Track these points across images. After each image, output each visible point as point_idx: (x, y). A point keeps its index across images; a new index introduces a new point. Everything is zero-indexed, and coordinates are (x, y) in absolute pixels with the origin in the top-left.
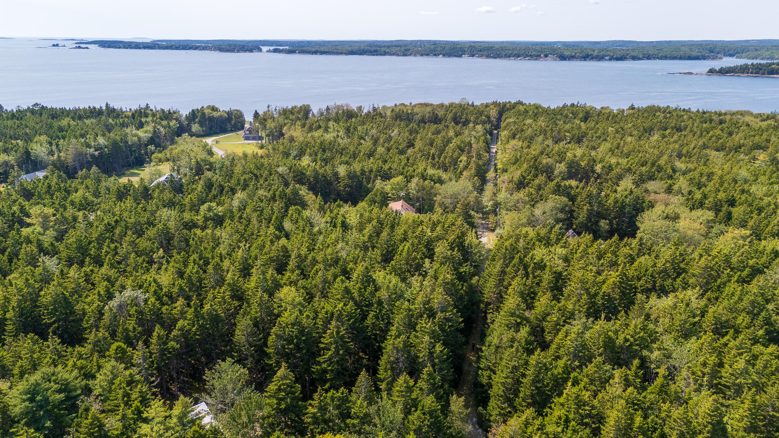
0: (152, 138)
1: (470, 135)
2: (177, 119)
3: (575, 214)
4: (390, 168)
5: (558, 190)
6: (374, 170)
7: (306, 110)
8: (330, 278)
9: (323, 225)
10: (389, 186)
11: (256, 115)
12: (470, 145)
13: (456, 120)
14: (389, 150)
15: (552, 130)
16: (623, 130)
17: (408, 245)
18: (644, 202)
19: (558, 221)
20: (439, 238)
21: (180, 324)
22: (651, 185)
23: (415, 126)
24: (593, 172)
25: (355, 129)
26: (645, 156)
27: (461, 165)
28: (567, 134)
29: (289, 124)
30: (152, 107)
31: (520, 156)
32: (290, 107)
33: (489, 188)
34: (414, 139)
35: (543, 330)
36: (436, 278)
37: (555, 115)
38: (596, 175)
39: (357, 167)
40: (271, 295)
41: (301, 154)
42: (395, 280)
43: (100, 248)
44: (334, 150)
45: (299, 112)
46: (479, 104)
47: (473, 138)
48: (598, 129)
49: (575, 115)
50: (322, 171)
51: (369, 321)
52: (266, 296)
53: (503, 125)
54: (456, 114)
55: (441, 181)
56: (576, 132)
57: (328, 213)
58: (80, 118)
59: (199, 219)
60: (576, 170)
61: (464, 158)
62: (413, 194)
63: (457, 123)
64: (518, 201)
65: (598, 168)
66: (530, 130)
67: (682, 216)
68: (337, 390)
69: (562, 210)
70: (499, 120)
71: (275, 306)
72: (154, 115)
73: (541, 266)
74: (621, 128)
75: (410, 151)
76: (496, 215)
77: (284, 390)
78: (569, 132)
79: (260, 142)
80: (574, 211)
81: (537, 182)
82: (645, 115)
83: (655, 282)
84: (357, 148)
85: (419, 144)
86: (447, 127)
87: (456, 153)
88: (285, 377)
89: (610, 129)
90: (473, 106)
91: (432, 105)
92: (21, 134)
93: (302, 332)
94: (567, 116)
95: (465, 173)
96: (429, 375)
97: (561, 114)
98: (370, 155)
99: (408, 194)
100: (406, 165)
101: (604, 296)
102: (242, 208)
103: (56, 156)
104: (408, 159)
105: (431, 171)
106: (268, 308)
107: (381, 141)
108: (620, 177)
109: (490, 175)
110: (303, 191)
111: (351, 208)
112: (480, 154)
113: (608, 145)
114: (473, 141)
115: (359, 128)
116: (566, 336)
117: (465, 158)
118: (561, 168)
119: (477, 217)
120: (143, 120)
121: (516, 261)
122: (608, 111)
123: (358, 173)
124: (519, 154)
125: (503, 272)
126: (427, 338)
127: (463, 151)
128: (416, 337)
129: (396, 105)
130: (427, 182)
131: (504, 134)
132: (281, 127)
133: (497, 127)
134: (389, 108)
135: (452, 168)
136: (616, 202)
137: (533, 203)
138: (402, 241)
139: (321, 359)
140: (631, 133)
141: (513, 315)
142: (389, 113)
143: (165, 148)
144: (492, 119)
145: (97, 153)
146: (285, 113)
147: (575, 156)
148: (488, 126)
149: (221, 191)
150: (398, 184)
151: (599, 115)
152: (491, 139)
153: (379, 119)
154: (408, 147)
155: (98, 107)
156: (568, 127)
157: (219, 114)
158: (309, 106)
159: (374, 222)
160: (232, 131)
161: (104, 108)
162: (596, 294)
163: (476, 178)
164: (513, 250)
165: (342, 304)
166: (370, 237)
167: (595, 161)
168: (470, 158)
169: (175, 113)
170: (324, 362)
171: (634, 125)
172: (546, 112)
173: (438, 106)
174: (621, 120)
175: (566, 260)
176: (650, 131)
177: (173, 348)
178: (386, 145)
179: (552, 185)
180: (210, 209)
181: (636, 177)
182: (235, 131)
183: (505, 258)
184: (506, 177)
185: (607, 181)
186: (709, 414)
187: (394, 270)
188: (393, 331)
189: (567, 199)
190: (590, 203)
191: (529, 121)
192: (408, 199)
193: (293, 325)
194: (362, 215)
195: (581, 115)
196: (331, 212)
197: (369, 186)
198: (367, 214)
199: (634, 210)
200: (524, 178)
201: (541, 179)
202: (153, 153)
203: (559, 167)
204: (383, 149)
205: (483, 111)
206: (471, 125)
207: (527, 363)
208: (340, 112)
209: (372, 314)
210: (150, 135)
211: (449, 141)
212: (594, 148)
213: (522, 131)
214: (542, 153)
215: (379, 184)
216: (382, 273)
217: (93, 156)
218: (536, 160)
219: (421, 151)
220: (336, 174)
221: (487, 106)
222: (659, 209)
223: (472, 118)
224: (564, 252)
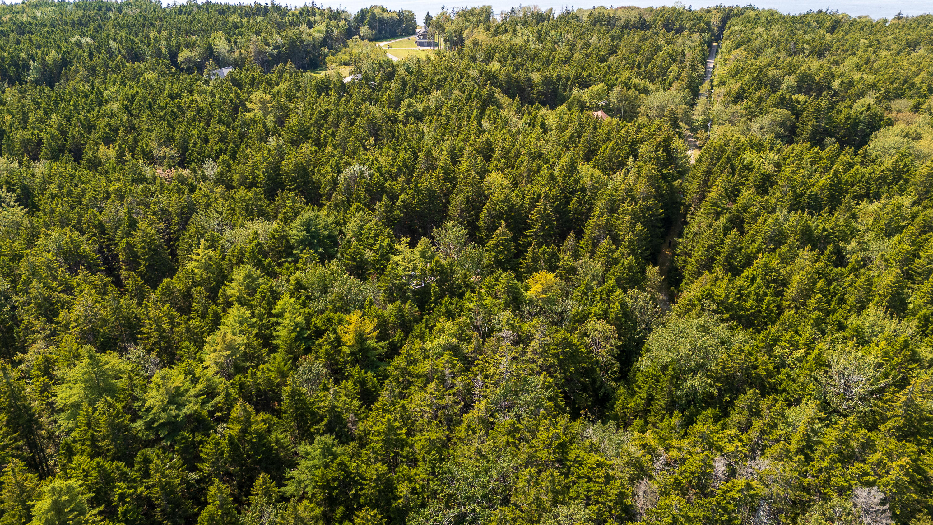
0: (324, 39)
1: (683, 44)
2: (346, 20)
3: (798, 131)
4: (590, 75)
5: (782, 103)
6: (572, 76)
7: (487, 13)
8: (535, 168)
9: (521, 126)
10: (588, 95)
11: (428, 18)
12: (684, 54)
13: (668, 26)
14: (587, 56)
15: (787, 40)
16: (879, 43)
17: (611, 143)
18: (882, 120)
19: (777, 136)
20: (643, 141)
21: (401, 197)
22: (897, 104)
23: (618, 32)
24: (830, 88)
25: (547, 33)
26: (898, 72)
27: (671, 77)
28: (806, 46)
29: (471, 27)
30: (318, 6)
31: (743, 68)
32: (469, 8)
33: (702, 101)
34: (617, 46)
35: (743, 222)
36: (639, 173)
37: (794, 23)
38: (832, 92)
39: (552, 72)
40: (482, 177)
41: (489, 58)
42: (597, 173)
43: (319, 132)
44: (525, 56)
45: (480, 14)
46: (698, 9)
47: (687, 48)
48: (847, 40)
49: (820, 24)
50: (515, 75)
51: (571, 206)
52: (477, 177)
53: (725, 34)
54: (668, 19)
55: (646, 91)
56: (817, 43)
57: (526, 115)
58: (247, 15)
59: (400, 115)
60: (809, 85)
61: (675, 68)
62: (614, 104)
63: (669, 30)
64: (733, 114)
65: (836, 84)
66: (759, 40)
67: (924, 136)
68: (548, 245)
69: (782, 124)
70: (722, 28)
71: (485, 188)
72: (322, 14)
73: (749, 168)
74: (877, 40)
75: (611, 59)
76: (707, 131)
77: (502, 244)
78: (808, 43)
79: (436, 48)
80: (797, 127)
81: (758, 94)
82: (913, 26)
83: (869, 188)
84: (551, 54)
85: (622, 51)
86: (657, 33)
87: (666, 62)
88: (504, 234)
89: (863, 41)
90: (690, 11)
91: (638, 8)
92: (196, 29)
93: (511, 208)
94: (809, 25)
95: (674, 85)
96: (629, 242)
97: (803, 23)
98: (567, 61)
99: (608, 105)
100: (607, 73)
101: (810, 195)
102: (439, 107)
103: (237, 53)
104: (609, 68)
105: (635, 80)
106: (479, 188)
107: (579, 46)
108: (861, 95)
109: (704, 88)
110: (498, 94)
111: (550, 111)
112: (694, 65)
113: (855, 60)
114: (687, 50)
115: (552, 32)
116: (764, 223)
117: (677, 69)
118: (791, 81)
119: (685, 128)
120: (312, 19)
121: (724, 160)
122: (864, 20)
123: (554, 79)
124: (741, 65)
125: (709, 172)
126: (628, 218)
127: (674, 60)
128: (618, 219)
129: (594, 8)
130: (630, 92)
131: (726, 44)
132: (461, 31)
133: (719, 38)
134: (586, 11)
135: (660, 79)
136: (848, 118)
137: (751, 115)
138: (604, 141)
139: (528, 233)
140: (889, 47)
141: (714, 204)
142: (585, 17)
143: (338, 51)
144: (713, 27)
145: (275, 52)
146: (465, 14)
147: (809, 69)
148: (707, 36)
149: (416, 90)
150: (598, 92)
151: (852, 24)
152: (710, 51)
153: (574, 23)
154: (610, 54)
155: (263, 3)
156: (807, 37)
157: (389, 15)
158: (490, 7)
159: (576, 124)
160: (402, 36)
161: (269, 5)
162: (802, 195)
163: (687, 90)
164: (722, 152)
165: (547, 188)
166: (572, 136)
167: (834, 77)
168: (682, 68)
169: (343, 12)
170: (530, 236)
171: (895, 38)
172: (783, 19)
173: (645, 10)
174: (879, 31)
175: (777, 165)
176: (916, 46)
177: (398, 215)
178: (584, 51)
179: (774, 97)
180: (410, 105)
181: (881, 94)
182: (406, 36)
183: (712, 159)
184: (723, 90)
185: (844, 99)
186: (891, 286)
187: (598, 165)
188: (596, 212)
189: (789, 113)
190: (816, 118)
191: (759, 30)
192: (609, 110)
193: (503, 202)
194: (561, 118)
195: (828, 24)
196: (529, 114)
197: (565, 94)
198: (566, 118)
199: (867, 128)
200: (744, 91)
201: (764, 91)
202: (327, 56)
203: (788, 80)
204: (581, 56)
205: (702, 17)
206: (686, 33)
207: (722, 243)
208: (529, 14)
209: (574, 200)
210: (323, 36)
211: (659, 48)
212: (837, 63)
213: (749, 40)
214: (769, 65)
215: (576, 92)
216: (586, 167)
217: (271, 55)
218: (761, 72)
219: (624, 58)
220: (530, 80)
221: (708, 11)
222: (898, 127)
223: (688, 25)
224: (776, 157)
